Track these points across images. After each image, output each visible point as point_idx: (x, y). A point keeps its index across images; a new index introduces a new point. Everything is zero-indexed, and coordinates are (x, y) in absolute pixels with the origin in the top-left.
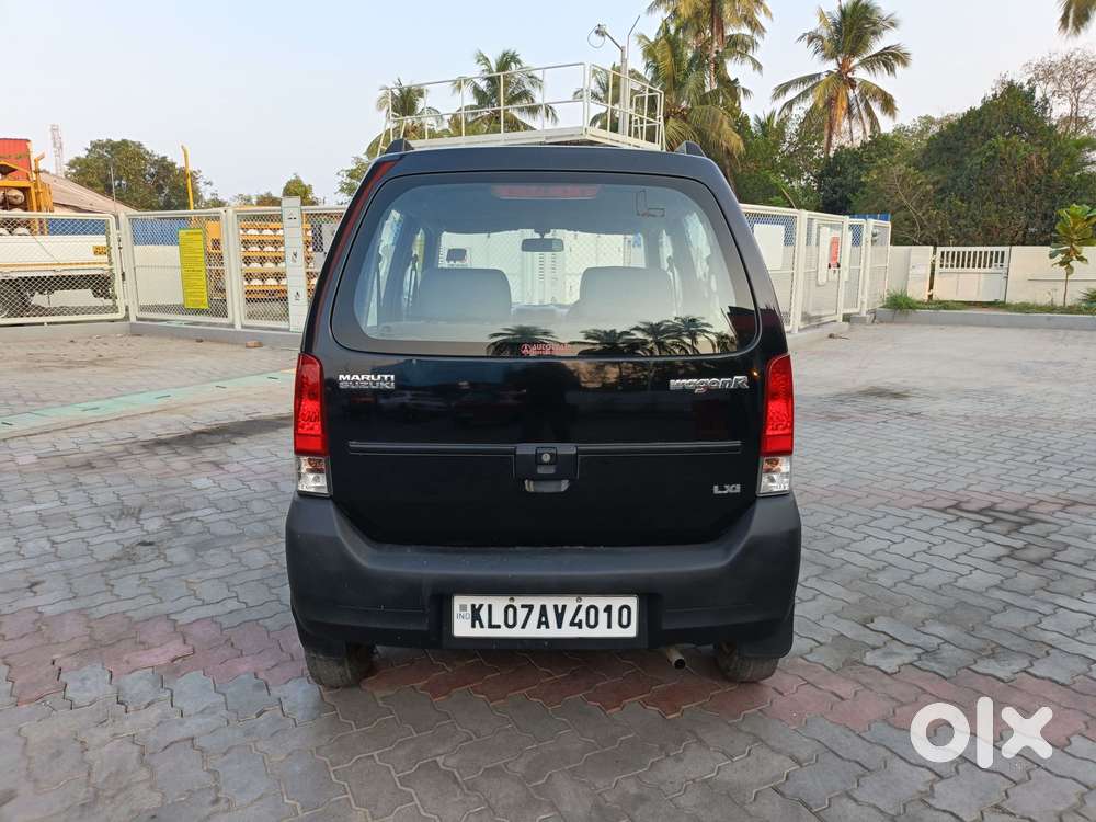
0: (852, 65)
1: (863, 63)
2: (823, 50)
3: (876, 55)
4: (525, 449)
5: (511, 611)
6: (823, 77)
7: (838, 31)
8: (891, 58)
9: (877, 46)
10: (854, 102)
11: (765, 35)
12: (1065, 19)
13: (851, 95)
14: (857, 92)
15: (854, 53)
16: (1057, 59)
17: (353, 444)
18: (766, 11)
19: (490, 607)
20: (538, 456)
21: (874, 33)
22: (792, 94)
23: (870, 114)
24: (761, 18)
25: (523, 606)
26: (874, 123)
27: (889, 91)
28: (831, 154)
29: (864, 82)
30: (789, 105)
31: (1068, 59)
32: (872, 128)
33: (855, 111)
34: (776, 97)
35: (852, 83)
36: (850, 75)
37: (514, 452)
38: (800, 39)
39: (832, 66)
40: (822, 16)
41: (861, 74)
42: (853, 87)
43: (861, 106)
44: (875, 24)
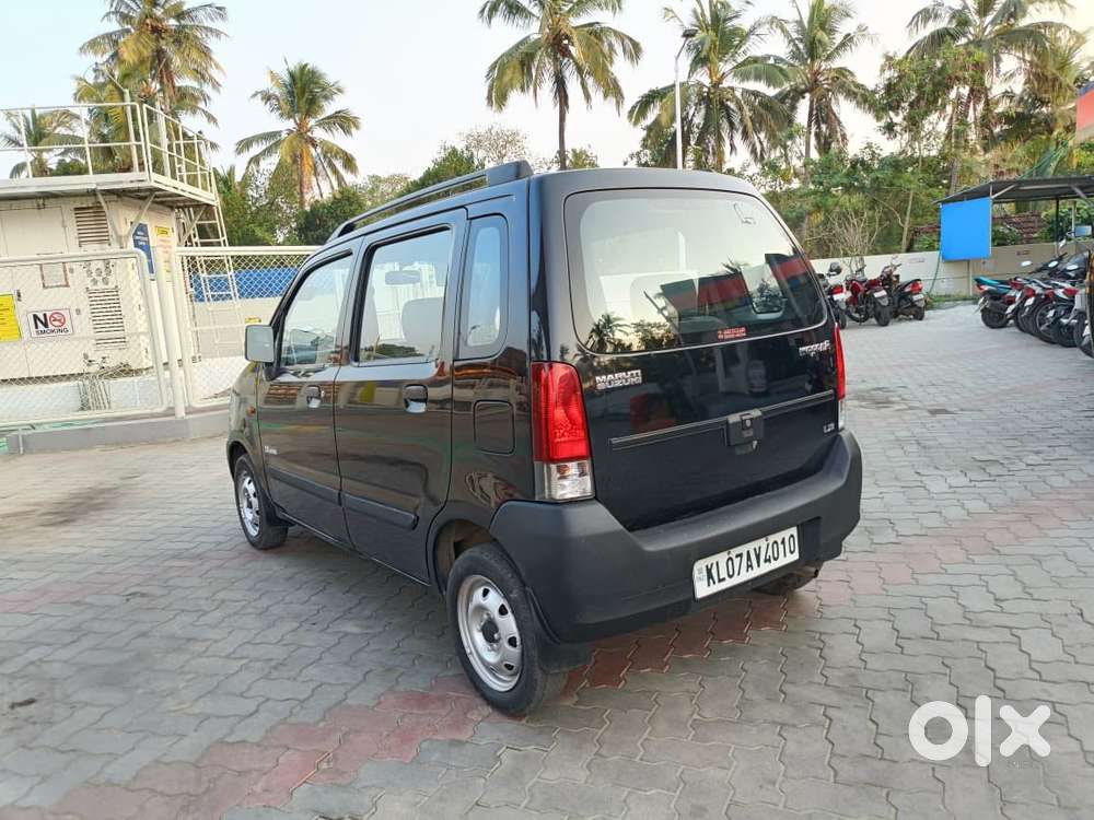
0: (309, 126)
1: (320, 124)
2: (278, 109)
3: (329, 118)
4: (734, 418)
5: (730, 563)
6: (284, 135)
7: (291, 93)
8: (344, 121)
9: (329, 109)
10: (317, 160)
11: (221, 89)
12: (489, 98)
13: (314, 154)
14: (319, 150)
15: (309, 113)
16: (482, 131)
17: (615, 440)
18: (217, 66)
19: (717, 564)
20: (743, 422)
21: (326, 98)
22: (256, 149)
23: (335, 171)
24: (214, 72)
25: (737, 556)
26: (340, 179)
27: (349, 151)
28: (308, 208)
29: (323, 143)
30: (256, 160)
31: (490, 130)
32: (339, 185)
33: (320, 168)
34: (239, 151)
35: (313, 142)
36: (309, 134)
37: (727, 423)
38: (255, 95)
39: (291, 124)
40: (273, 76)
41: (319, 134)
42: (315, 146)
43: (325, 165)
44: (324, 89)
